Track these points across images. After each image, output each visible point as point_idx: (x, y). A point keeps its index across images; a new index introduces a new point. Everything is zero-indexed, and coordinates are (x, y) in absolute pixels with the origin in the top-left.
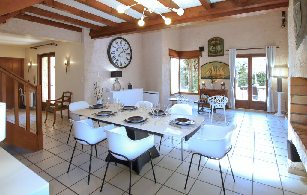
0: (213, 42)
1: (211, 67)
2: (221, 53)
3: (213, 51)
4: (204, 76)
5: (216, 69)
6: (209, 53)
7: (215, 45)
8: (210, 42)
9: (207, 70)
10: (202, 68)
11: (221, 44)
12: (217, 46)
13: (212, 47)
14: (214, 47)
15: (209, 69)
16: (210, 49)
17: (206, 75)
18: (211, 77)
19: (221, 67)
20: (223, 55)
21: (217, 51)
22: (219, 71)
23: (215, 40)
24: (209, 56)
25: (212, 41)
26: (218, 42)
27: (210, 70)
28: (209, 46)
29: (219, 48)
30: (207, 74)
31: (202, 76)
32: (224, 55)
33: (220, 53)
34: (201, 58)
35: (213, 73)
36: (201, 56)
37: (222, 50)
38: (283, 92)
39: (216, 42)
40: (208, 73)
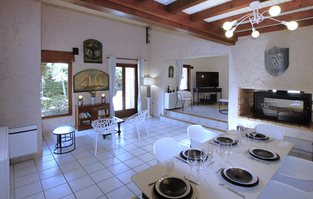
0: (91, 45)
1: (88, 76)
2: (100, 60)
3: (90, 56)
4: (79, 88)
5: (94, 79)
6: (86, 58)
7: (93, 49)
8: (87, 43)
9: (82, 81)
10: (75, 77)
11: (100, 49)
12: (95, 51)
13: (89, 50)
14: (92, 51)
15: (85, 79)
16: (87, 53)
17: (82, 87)
18: (88, 89)
19: (100, 76)
20: (101, 62)
21: (95, 57)
22: (98, 81)
23: (92, 42)
24: (85, 62)
25: (89, 43)
26: (96, 46)
27: (87, 79)
28: (85, 48)
29: (97, 53)
30: (82, 85)
31: (76, 88)
32: (103, 63)
33: (98, 60)
34: (74, 64)
35: (91, 84)
36: (74, 61)
37: (101, 57)
38: (151, 98)
39: (93, 46)
40: (84, 84)
